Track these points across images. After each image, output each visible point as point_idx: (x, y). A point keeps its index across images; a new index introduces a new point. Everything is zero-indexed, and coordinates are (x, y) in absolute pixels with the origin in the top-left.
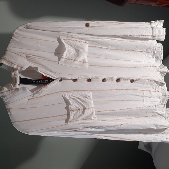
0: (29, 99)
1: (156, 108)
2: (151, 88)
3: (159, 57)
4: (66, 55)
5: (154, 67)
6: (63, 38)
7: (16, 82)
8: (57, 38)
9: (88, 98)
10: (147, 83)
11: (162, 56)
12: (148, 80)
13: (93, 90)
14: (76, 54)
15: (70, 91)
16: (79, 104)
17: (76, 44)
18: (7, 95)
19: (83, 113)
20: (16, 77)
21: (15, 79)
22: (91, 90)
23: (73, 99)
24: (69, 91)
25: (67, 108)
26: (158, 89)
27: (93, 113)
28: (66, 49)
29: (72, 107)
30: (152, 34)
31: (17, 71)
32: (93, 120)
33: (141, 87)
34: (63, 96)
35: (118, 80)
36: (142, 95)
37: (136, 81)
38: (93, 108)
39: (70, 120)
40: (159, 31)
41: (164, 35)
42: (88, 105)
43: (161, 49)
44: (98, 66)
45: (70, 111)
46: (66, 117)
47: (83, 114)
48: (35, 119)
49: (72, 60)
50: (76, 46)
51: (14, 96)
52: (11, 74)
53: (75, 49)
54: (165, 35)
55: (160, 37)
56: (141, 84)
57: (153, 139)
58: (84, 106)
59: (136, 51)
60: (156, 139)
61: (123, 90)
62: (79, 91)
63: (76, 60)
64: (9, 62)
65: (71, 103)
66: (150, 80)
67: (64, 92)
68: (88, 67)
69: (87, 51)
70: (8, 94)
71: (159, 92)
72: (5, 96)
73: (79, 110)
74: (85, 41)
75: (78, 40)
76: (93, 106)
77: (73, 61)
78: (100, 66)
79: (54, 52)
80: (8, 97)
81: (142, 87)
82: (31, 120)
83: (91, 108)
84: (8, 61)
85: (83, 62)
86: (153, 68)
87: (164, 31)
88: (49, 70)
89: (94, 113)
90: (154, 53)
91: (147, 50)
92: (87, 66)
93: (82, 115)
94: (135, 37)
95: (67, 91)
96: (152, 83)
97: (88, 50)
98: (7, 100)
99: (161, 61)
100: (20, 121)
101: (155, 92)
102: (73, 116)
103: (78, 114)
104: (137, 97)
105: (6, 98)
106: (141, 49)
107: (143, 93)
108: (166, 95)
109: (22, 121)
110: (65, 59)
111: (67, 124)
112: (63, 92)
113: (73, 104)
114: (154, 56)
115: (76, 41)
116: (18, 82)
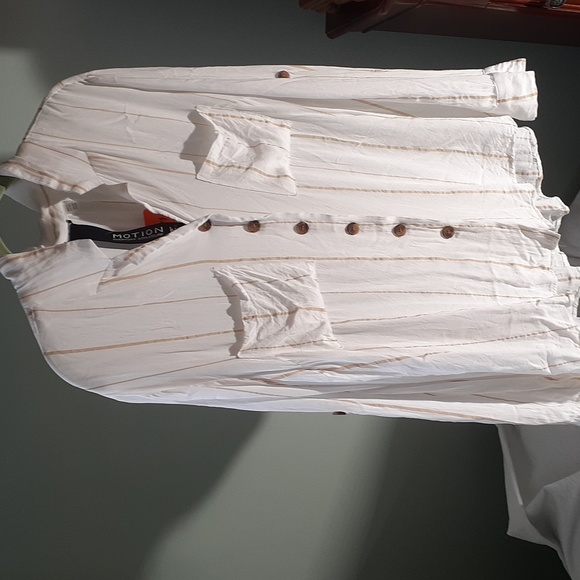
0: (100, 284)
1: (540, 305)
2: (515, 255)
3: (530, 172)
4: (221, 155)
5: (516, 191)
6: (208, 110)
7: (56, 236)
8: (187, 110)
9: (302, 281)
10: (499, 239)
11: (536, 168)
12: (500, 226)
13: (318, 259)
14: (253, 154)
15: (241, 260)
16: (275, 299)
17: (249, 127)
18: (26, 266)
19: (290, 322)
20: (57, 220)
21: (55, 227)
22: (309, 258)
23: (251, 282)
24: (235, 261)
25: (234, 312)
26: (540, 258)
27: (323, 324)
28: (217, 135)
29: (249, 304)
30: (495, 91)
31: (61, 206)
32: (326, 346)
33: (480, 250)
34: (215, 273)
35: (399, 230)
36: (488, 275)
37: (461, 233)
38: (322, 310)
39: (245, 346)
40: (515, 82)
41: (532, 95)
42: (305, 301)
43: (533, 145)
44: (330, 188)
45: (245, 319)
46: (232, 338)
47: (290, 327)
48: (124, 345)
49: (239, 167)
50: (250, 131)
51: (51, 268)
52: (40, 214)
53: (249, 141)
54: (536, 97)
55: (520, 103)
56: (480, 241)
57: (548, 415)
58: (291, 302)
59: (450, 151)
60: (558, 415)
61: (418, 258)
62: (270, 259)
63: (253, 166)
64: (33, 170)
65: (246, 294)
66: (509, 227)
67: (221, 261)
68: (294, 189)
69: (287, 145)
70: (31, 262)
71: (543, 268)
72: (22, 269)
73: (275, 315)
74: (279, 121)
75: (257, 117)
76: (320, 303)
77: (242, 171)
78: (334, 189)
79: (180, 151)
80: (31, 272)
81: (485, 252)
82: (109, 347)
83: (316, 309)
84: (29, 169)
85: (278, 177)
86: (514, 195)
87: (530, 82)
88: (166, 196)
89: (328, 326)
90: (509, 157)
91: (485, 145)
92: (291, 186)
93: (287, 328)
94: (440, 101)
95: (231, 261)
96: (516, 235)
97: (292, 145)
98: (28, 284)
99: (536, 187)
100: (71, 351)
101: (532, 267)
102: (255, 334)
103: (273, 327)
104: (472, 283)
105: (22, 277)
106: (462, 141)
107: (490, 270)
108: (570, 279)
109: (79, 351)
110: (217, 168)
111: (238, 358)
112: (215, 261)
113: (254, 298)
114: (511, 167)
115: (251, 119)
116: (64, 236)
